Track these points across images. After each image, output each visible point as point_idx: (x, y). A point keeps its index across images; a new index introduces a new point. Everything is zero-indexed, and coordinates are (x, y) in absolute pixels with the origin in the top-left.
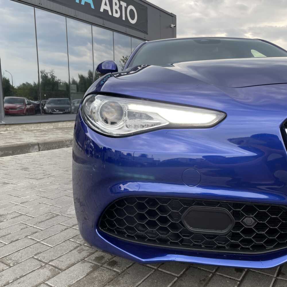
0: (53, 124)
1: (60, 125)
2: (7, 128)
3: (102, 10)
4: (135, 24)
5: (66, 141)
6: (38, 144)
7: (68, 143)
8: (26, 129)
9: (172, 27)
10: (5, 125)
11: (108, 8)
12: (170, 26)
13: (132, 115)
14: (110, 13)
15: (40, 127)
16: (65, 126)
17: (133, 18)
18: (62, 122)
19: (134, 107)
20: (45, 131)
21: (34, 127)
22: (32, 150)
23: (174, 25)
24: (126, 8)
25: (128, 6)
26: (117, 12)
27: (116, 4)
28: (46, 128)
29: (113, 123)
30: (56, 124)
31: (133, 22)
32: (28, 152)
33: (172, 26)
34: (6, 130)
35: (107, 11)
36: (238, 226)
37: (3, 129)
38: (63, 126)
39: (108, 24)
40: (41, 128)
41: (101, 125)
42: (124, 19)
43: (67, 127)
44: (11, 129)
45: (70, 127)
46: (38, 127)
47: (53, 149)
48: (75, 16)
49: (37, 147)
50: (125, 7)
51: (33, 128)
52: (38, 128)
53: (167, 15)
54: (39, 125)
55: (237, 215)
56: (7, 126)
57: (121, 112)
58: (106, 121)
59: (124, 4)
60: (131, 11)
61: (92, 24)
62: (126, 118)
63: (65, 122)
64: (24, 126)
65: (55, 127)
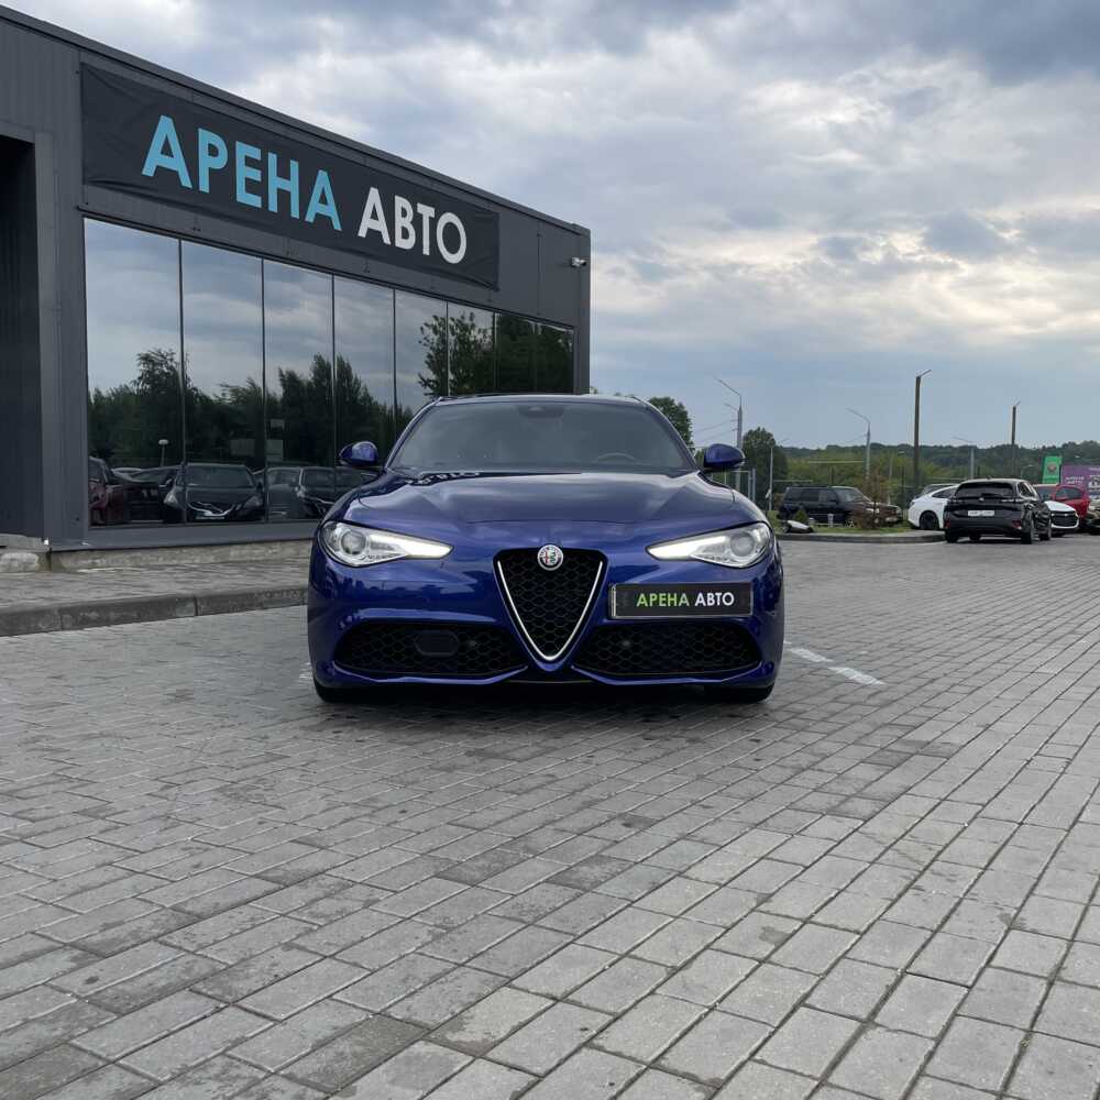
0: (216, 550)
1: (234, 553)
2: (95, 559)
3: (362, 233)
4: (460, 262)
5: (259, 594)
6: (194, 599)
7: (264, 598)
8: (142, 564)
9: (574, 267)
10: (92, 550)
11: (381, 226)
12: (571, 261)
13: (375, 546)
14: (387, 240)
15: (181, 559)
16: (248, 558)
17: (453, 249)
18: (239, 547)
19: (376, 537)
20: (195, 569)
21: (165, 559)
22: (182, 613)
23: (582, 261)
24: (434, 222)
25: (438, 215)
26: (405, 234)
27: (404, 213)
28: (197, 561)
29: (355, 553)
30: (222, 549)
31: (454, 259)
32: (171, 617)
33: (577, 261)
34: (94, 566)
35: (379, 234)
36: (463, 648)
37: (84, 562)
38: (242, 556)
39: (378, 268)
40: (183, 562)
41: (341, 554)
42: (426, 251)
43: (254, 558)
44: (104, 561)
45: (260, 558)
46: (174, 558)
47: (228, 612)
48: (288, 253)
49: (191, 605)
50: (430, 218)
51: (161, 561)
52: (175, 562)
53: (559, 231)
54: (177, 552)
55: (463, 638)
56: (96, 554)
57: (363, 542)
58: (347, 551)
59: (427, 212)
60: (450, 227)
61: (333, 272)
62: (368, 548)
63: (247, 547)
64: (139, 554)
65: (219, 560)
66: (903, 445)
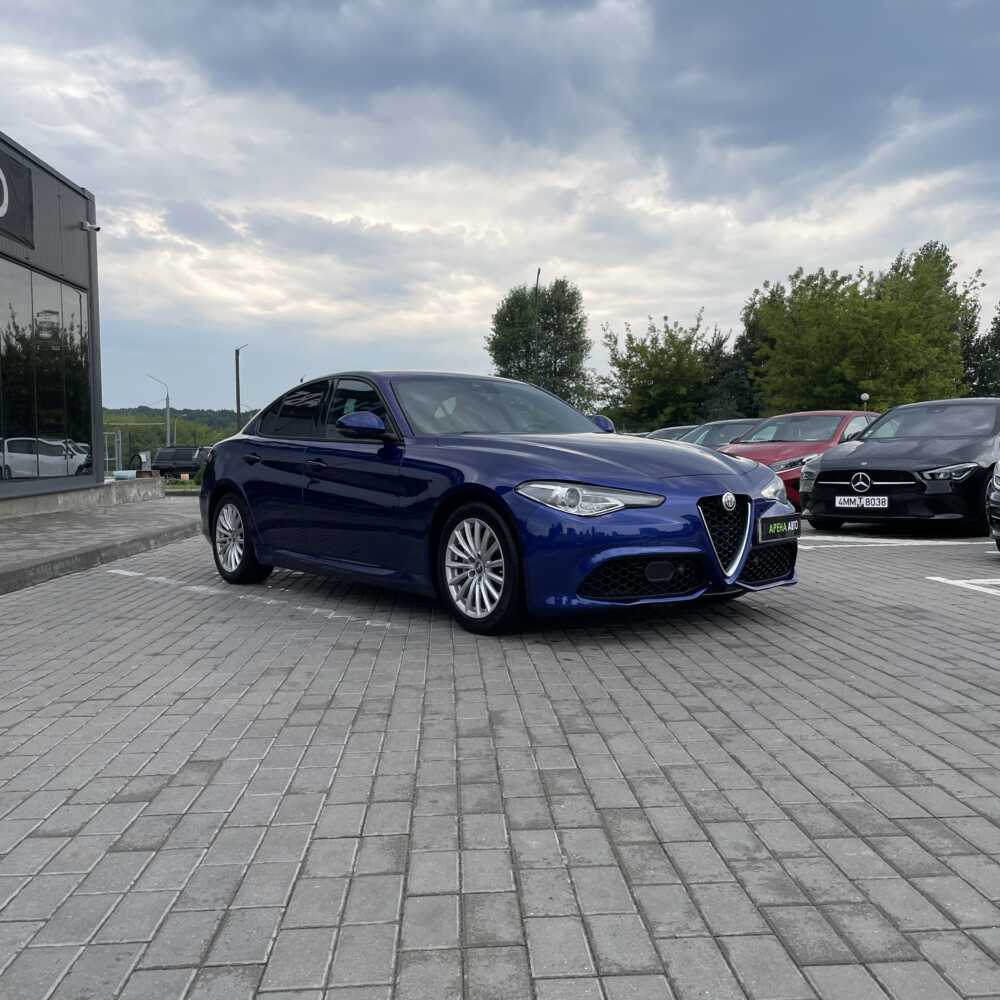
9: (85, 230)
12: (82, 224)
13: (586, 499)
23: (95, 227)
31: (1, 211)
33: (89, 226)
36: (676, 573)
53: (73, 194)
55: (676, 566)
57: (578, 497)
66: (185, 410)
